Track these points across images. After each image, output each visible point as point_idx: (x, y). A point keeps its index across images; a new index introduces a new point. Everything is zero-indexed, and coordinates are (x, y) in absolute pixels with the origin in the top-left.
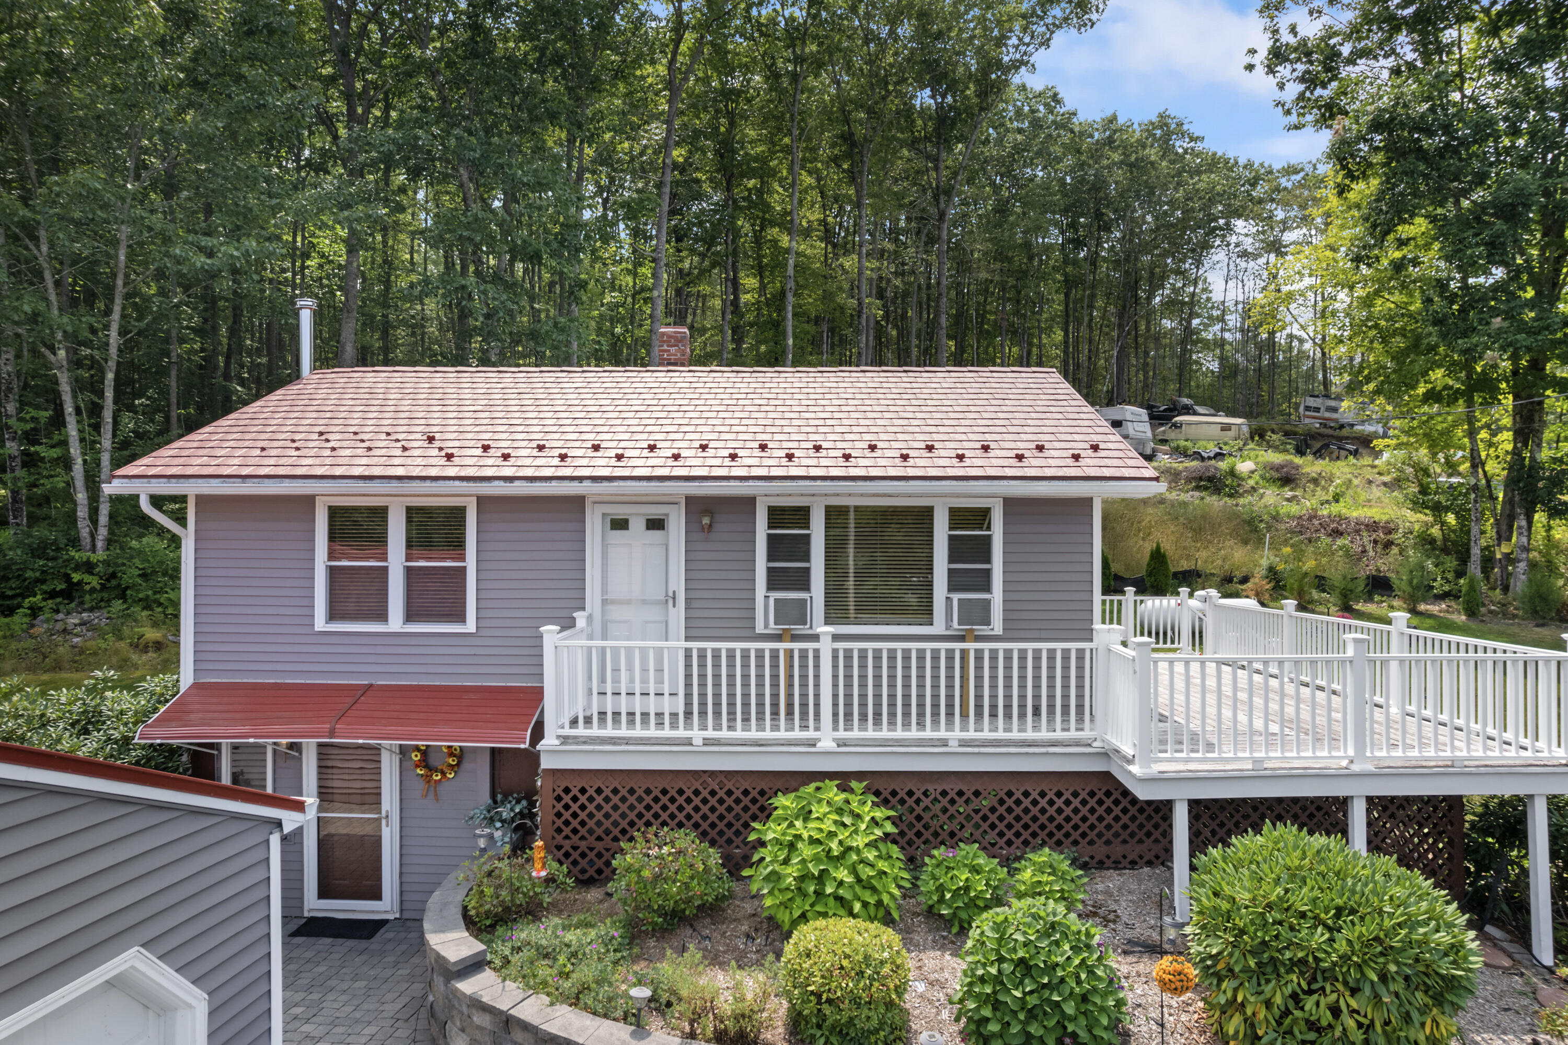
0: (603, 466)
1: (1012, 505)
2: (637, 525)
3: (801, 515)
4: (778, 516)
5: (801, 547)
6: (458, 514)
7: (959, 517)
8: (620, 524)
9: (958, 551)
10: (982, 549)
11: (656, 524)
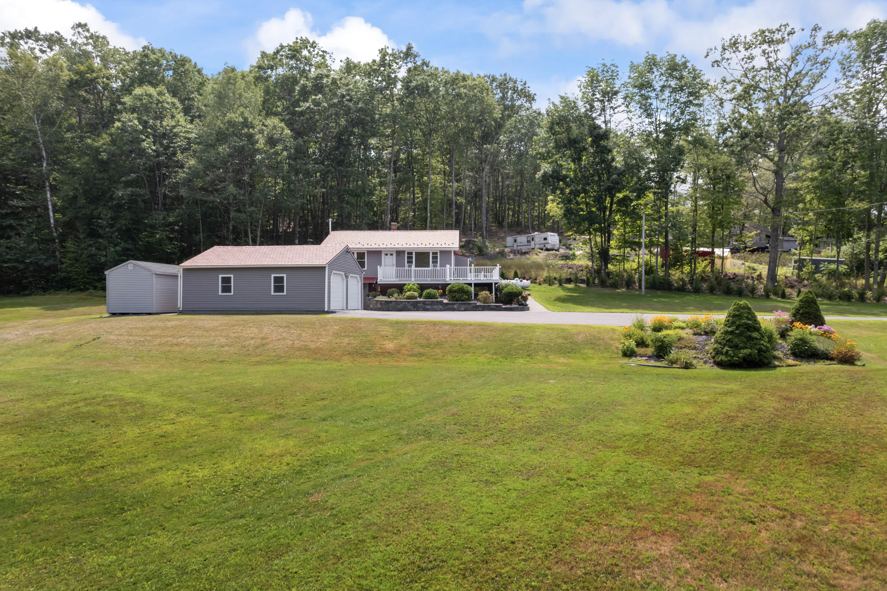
0: (384, 246)
1: (441, 252)
2: (389, 255)
3: (411, 253)
4: (408, 253)
5: (412, 258)
6: (364, 253)
7: (433, 253)
8: (386, 255)
9: (433, 258)
10: (437, 258)
11: (392, 255)
